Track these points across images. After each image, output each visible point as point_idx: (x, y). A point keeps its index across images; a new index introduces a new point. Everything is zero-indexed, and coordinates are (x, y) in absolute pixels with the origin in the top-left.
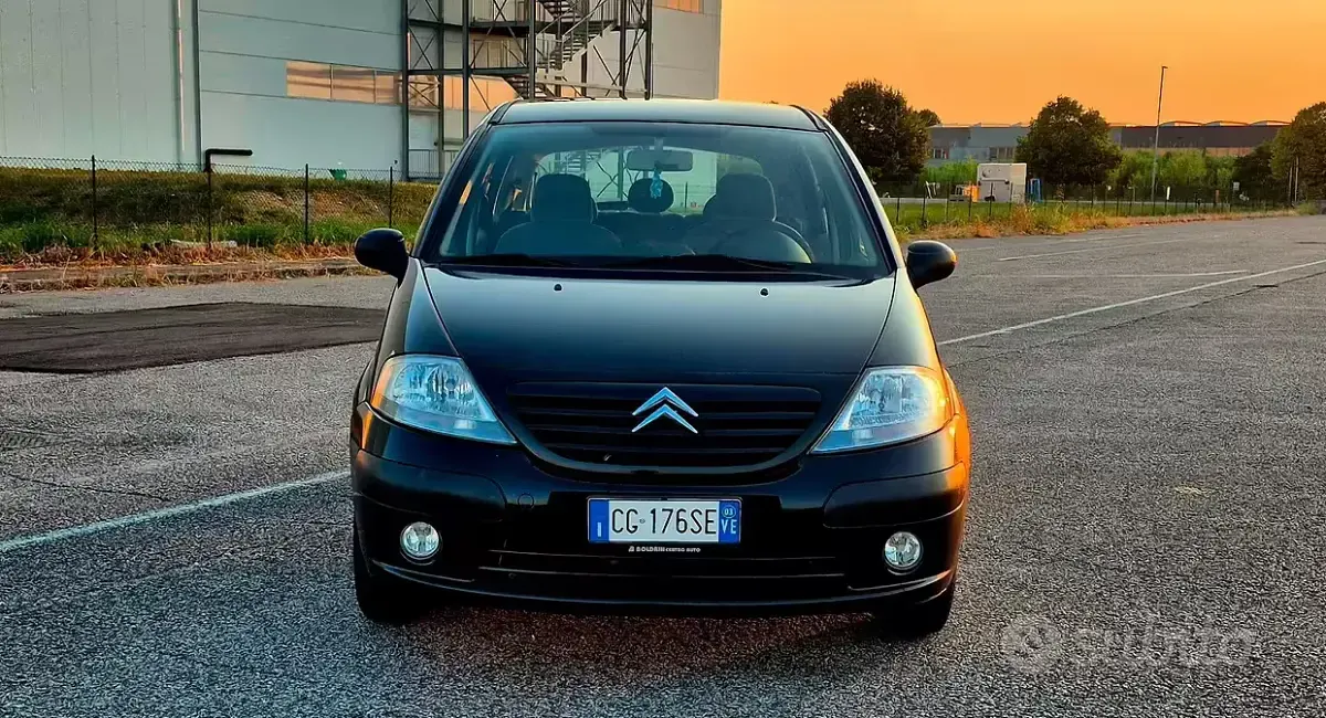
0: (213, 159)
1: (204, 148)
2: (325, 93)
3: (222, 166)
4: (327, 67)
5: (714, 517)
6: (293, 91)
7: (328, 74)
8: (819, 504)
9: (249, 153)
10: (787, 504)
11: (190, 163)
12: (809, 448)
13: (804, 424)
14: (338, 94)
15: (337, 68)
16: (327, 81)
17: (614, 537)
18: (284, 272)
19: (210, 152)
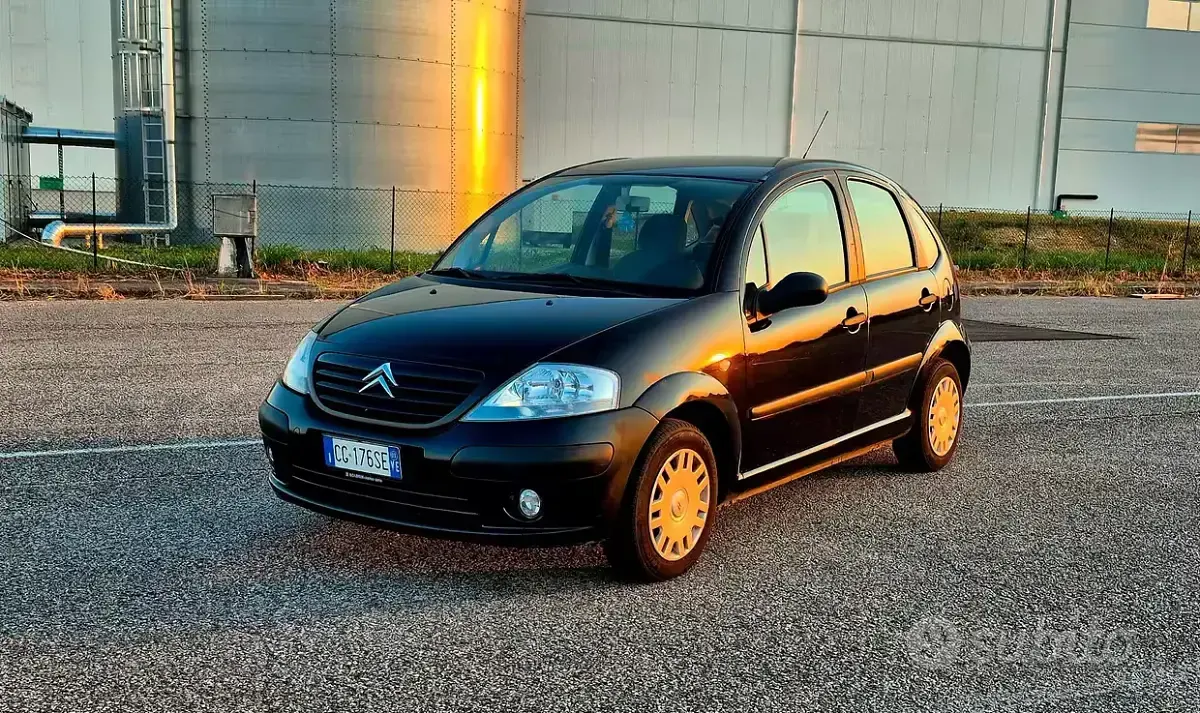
0: (1064, 203)
1: (1057, 194)
2: (1170, 148)
3: (1071, 209)
4: (1175, 127)
5: (386, 458)
6: (1140, 146)
7: (1174, 132)
8: (447, 457)
9: (1095, 197)
10: (427, 455)
11: (1044, 207)
12: (461, 417)
13: (458, 401)
14: (1182, 149)
15: (1181, 127)
16: (1173, 138)
17: (338, 465)
18: (979, 291)
19: (1061, 197)
